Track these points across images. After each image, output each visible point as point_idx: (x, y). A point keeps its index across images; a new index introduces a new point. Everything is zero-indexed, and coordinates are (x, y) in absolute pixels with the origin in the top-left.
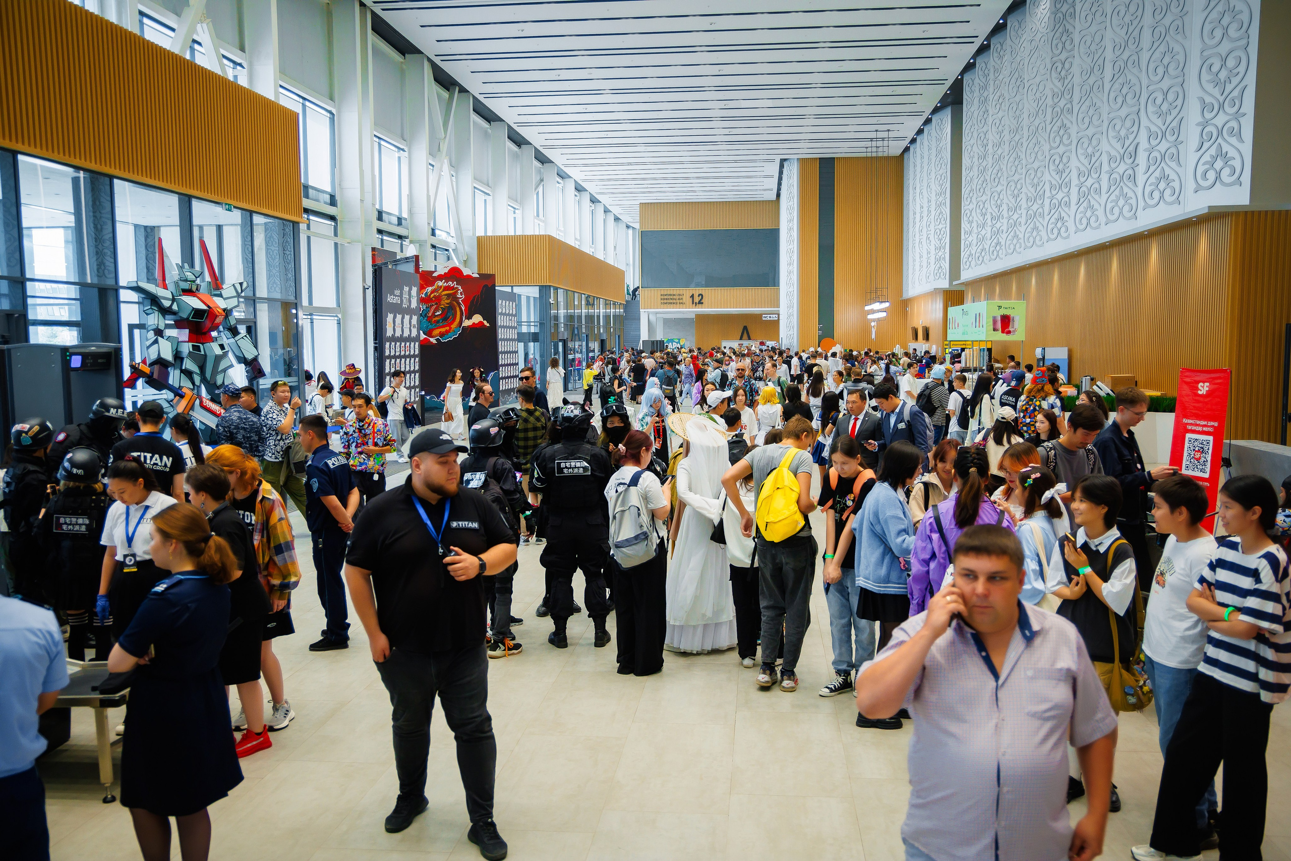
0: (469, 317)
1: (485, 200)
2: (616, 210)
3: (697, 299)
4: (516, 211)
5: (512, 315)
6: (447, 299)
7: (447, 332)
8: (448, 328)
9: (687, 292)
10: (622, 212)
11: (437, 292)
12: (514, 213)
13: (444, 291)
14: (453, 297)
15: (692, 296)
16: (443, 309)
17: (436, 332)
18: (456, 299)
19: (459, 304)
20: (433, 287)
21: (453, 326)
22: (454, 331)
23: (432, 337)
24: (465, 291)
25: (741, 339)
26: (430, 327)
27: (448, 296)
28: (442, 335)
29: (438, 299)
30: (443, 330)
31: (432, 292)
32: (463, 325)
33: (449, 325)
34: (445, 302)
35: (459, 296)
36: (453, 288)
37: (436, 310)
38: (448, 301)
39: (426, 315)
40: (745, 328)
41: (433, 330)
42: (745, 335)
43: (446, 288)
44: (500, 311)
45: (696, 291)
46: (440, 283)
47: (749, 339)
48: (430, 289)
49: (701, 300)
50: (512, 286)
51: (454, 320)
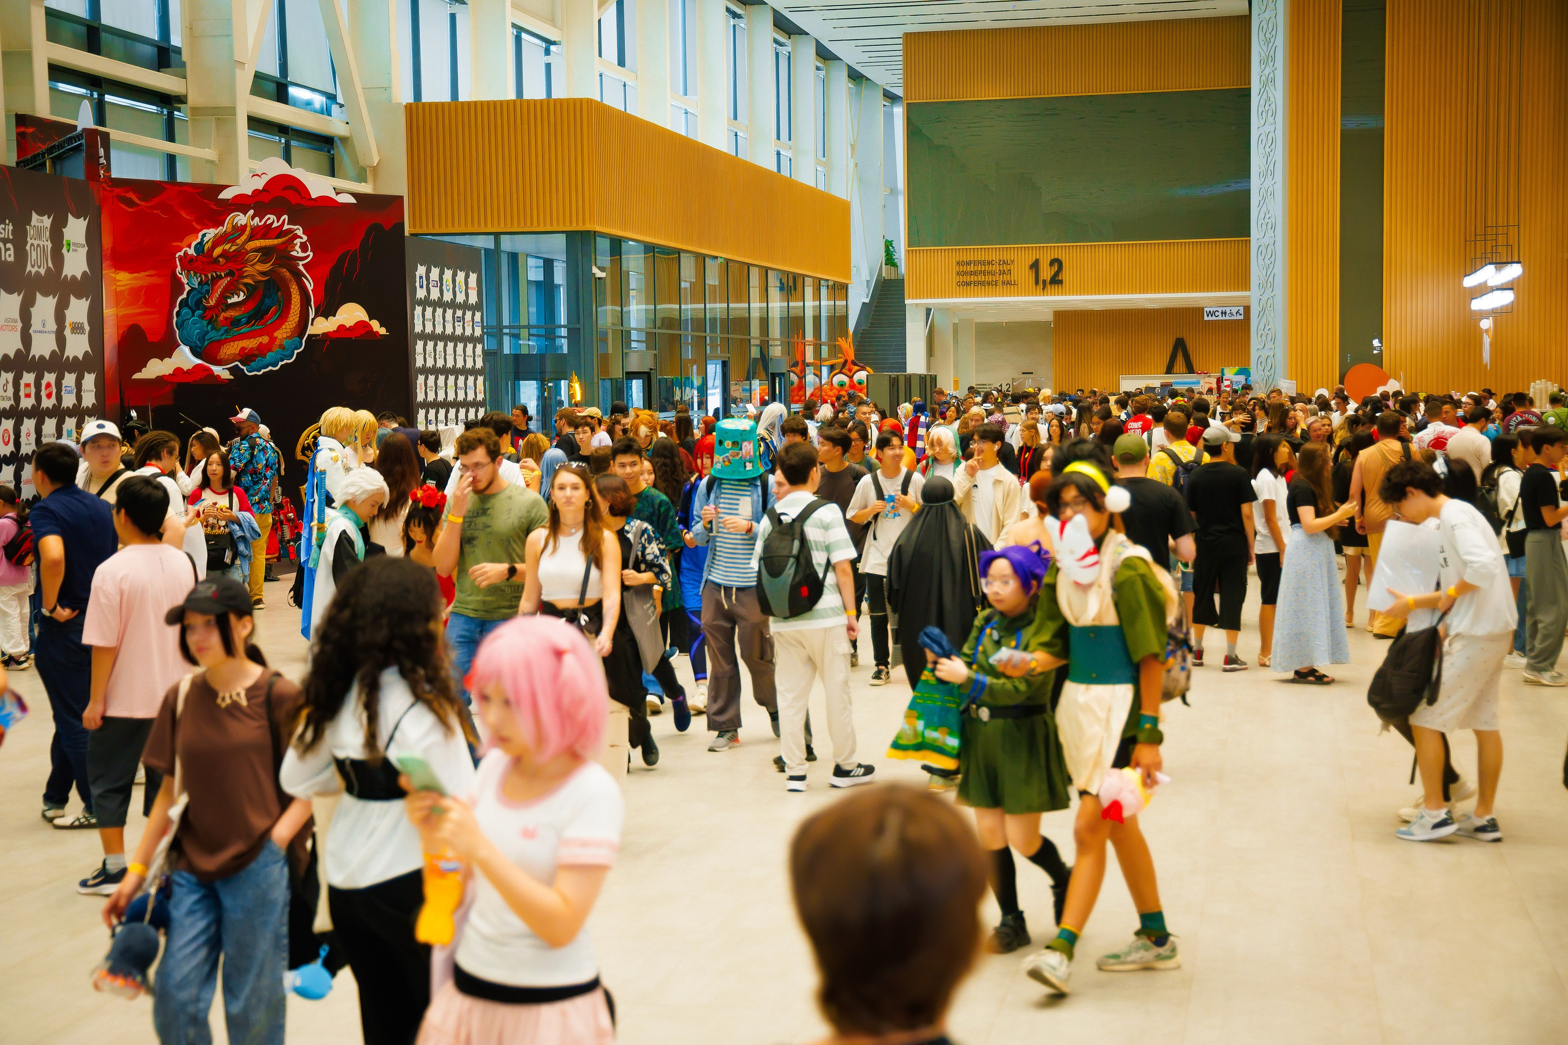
0: (327, 311)
1: (453, 17)
2: (850, 54)
3: (1046, 273)
4: (553, 48)
5: (465, 306)
6: (262, 261)
7: (262, 350)
8: (265, 339)
9: (1021, 256)
10: (865, 57)
11: (233, 241)
12: (547, 52)
13: (252, 238)
14: (281, 256)
15: (1035, 266)
16: (251, 290)
17: (232, 349)
18: (290, 262)
19: (298, 275)
20: (221, 230)
21: (281, 334)
22: (282, 346)
23: (218, 363)
24: (315, 241)
25: (1169, 370)
26: (213, 335)
27: (266, 253)
28: (247, 357)
29: (237, 259)
30: (251, 344)
31: (218, 241)
32: (311, 330)
33: (270, 331)
34: (255, 269)
35: (297, 252)
36: (280, 233)
37: (231, 290)
38: (266, 267)
39: (198, 304)
40: (1180, 346)
41: (220, 343)
42: (1180, 361)
43: (259, 233)
44: (421, 294)
45: (1046, 253)
46: (241, 219)
47: (1190, 370)
48: (211, 233)
49: (1057, 274)
50: (497, 235)
51: (284, 317)
